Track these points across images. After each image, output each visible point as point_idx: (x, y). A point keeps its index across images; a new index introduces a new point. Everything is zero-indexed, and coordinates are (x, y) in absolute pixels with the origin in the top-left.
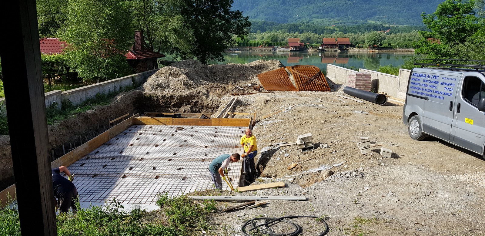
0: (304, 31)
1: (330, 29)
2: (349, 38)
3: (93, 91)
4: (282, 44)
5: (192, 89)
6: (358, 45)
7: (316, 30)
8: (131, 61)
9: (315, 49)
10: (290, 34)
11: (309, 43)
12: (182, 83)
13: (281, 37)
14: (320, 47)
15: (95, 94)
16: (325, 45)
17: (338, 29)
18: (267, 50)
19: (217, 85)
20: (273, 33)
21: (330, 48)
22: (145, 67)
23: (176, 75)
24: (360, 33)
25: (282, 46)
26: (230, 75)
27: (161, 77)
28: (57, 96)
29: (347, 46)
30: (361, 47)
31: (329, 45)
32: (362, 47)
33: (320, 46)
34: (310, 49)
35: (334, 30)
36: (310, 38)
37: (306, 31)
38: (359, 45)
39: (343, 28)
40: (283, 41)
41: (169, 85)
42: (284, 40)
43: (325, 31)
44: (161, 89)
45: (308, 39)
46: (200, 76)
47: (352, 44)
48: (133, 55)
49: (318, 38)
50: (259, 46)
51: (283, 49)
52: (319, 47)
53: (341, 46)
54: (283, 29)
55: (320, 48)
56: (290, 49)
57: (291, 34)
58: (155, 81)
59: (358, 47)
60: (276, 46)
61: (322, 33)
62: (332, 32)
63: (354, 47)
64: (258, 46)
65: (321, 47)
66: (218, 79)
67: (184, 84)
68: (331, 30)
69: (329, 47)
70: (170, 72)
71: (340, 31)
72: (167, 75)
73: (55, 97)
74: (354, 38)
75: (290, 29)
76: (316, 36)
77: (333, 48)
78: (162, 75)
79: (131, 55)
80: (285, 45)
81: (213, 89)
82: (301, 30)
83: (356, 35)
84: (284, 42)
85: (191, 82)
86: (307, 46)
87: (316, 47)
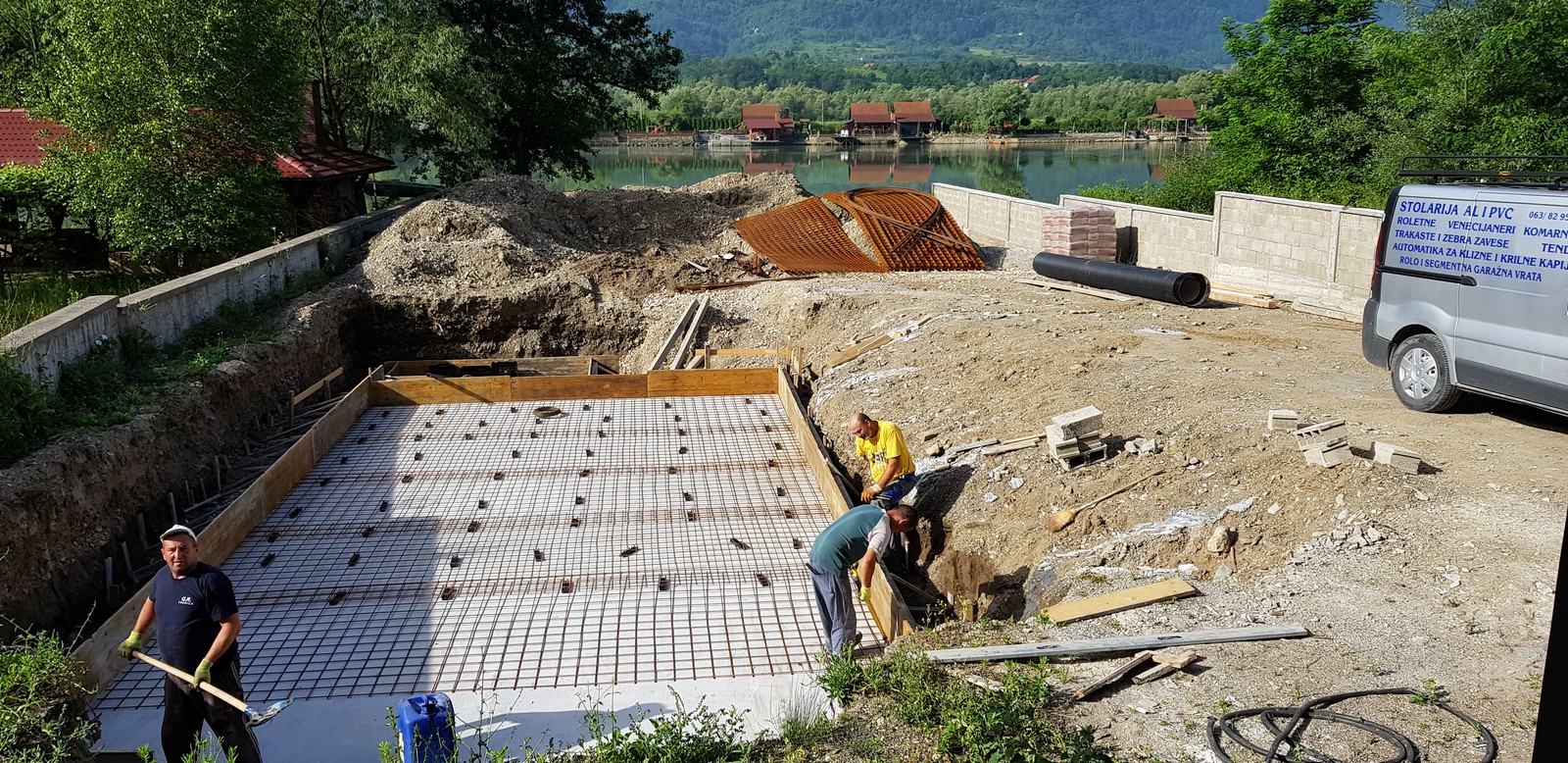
0: (783, 82)
1: (860, 77)
2: (921, 102)
3: (210, 295)
4: (723, 125)
5: (536, 275)
6: (958, 123)
7: (817, 77)
8: (291, 184)
9: (829, 139)
10: (738, 92)
11: (808, 120)
12: (501, 256)
13: (710, 100)
14: (842, 132)
15: (215, 302)
16: (859, 126)
17: (884, 76)
18: (679, 145)
19: (618, 260)
20: (685, 88)
21: (874, 133)
22: (333, 205)
23: (471, 230)
24: (950, 88)
25: (723, 128)
26: (643, 226)
27: (419, 236)
28: (106, 317)
29: (926, 127)
30: (967, 131)
31: (869, 125)
32: (970, 130)
33: (845, 129)
34: (812, 139)
35: (873, 78)
36: (802, 104)
37: (787, 81)
38: (961, 125)
39: (900, 72)
40: (717, 112)
41: (452, 263)
42: (721, 110)
43: (848, 82)
44: (428, 279)
45: (797, 107)
46: (546, 232)
47: (938, 122)
48: (295, 165)
49: (828, 104)
50: (650, 129)
51: (730, 138)
52: (839, 132)
53: (907, 129)
54: (716, 76)
55: (845, 133)
56: (750, 139)
57: (744, 91)
58: (405, 252)
59: (958, 130)
60: (705, 128)
61: (837, 86)
62: (867, 83)
63: (946, 129)
64: (645, 129)
65: (847, 132)
66: (605, 241)
67: (507, 260)
68: (864, 78)
69: (870, 132)
70: (449, 221)
71: (890, 81)
72: (440, 230)
73: (100, 320)
74: (935, 103)
75: (737, 75)
76: (822, 96)
77: (884, 133)
78: (422, 231)
79: (290, 165)
80: (731, 125)
81: (607, 272)
82: (771, 79)
83: (941, 94)
84: (720, 116)
85: (528, 251)
86: (801, 130)
87: (832, 131)
